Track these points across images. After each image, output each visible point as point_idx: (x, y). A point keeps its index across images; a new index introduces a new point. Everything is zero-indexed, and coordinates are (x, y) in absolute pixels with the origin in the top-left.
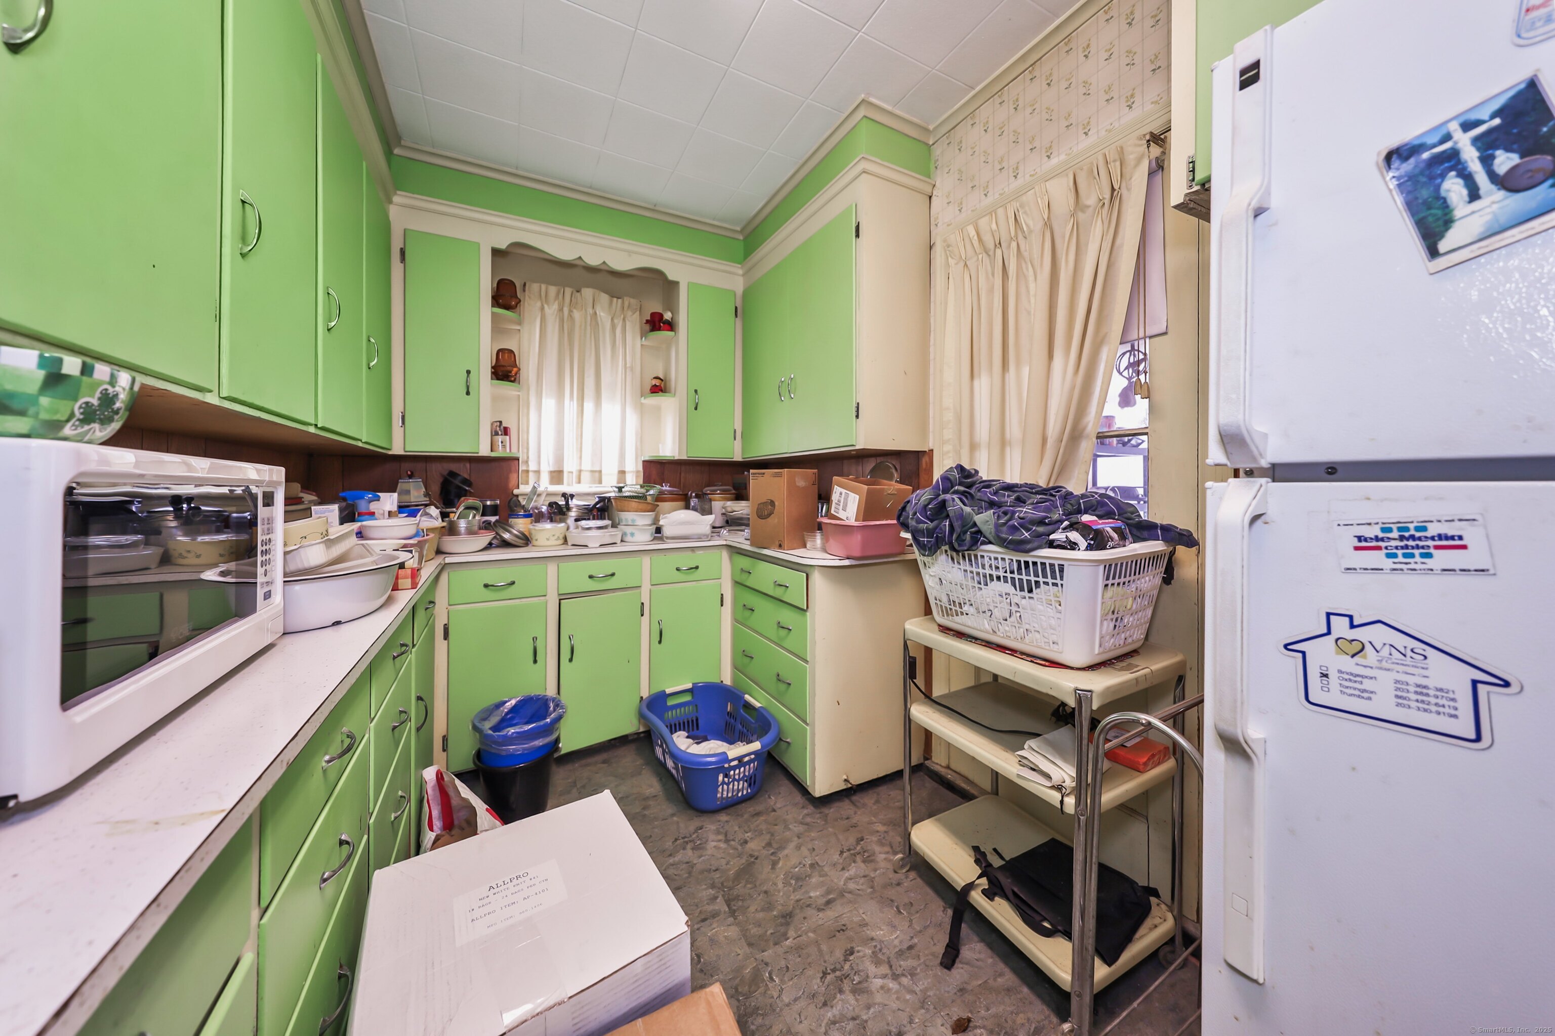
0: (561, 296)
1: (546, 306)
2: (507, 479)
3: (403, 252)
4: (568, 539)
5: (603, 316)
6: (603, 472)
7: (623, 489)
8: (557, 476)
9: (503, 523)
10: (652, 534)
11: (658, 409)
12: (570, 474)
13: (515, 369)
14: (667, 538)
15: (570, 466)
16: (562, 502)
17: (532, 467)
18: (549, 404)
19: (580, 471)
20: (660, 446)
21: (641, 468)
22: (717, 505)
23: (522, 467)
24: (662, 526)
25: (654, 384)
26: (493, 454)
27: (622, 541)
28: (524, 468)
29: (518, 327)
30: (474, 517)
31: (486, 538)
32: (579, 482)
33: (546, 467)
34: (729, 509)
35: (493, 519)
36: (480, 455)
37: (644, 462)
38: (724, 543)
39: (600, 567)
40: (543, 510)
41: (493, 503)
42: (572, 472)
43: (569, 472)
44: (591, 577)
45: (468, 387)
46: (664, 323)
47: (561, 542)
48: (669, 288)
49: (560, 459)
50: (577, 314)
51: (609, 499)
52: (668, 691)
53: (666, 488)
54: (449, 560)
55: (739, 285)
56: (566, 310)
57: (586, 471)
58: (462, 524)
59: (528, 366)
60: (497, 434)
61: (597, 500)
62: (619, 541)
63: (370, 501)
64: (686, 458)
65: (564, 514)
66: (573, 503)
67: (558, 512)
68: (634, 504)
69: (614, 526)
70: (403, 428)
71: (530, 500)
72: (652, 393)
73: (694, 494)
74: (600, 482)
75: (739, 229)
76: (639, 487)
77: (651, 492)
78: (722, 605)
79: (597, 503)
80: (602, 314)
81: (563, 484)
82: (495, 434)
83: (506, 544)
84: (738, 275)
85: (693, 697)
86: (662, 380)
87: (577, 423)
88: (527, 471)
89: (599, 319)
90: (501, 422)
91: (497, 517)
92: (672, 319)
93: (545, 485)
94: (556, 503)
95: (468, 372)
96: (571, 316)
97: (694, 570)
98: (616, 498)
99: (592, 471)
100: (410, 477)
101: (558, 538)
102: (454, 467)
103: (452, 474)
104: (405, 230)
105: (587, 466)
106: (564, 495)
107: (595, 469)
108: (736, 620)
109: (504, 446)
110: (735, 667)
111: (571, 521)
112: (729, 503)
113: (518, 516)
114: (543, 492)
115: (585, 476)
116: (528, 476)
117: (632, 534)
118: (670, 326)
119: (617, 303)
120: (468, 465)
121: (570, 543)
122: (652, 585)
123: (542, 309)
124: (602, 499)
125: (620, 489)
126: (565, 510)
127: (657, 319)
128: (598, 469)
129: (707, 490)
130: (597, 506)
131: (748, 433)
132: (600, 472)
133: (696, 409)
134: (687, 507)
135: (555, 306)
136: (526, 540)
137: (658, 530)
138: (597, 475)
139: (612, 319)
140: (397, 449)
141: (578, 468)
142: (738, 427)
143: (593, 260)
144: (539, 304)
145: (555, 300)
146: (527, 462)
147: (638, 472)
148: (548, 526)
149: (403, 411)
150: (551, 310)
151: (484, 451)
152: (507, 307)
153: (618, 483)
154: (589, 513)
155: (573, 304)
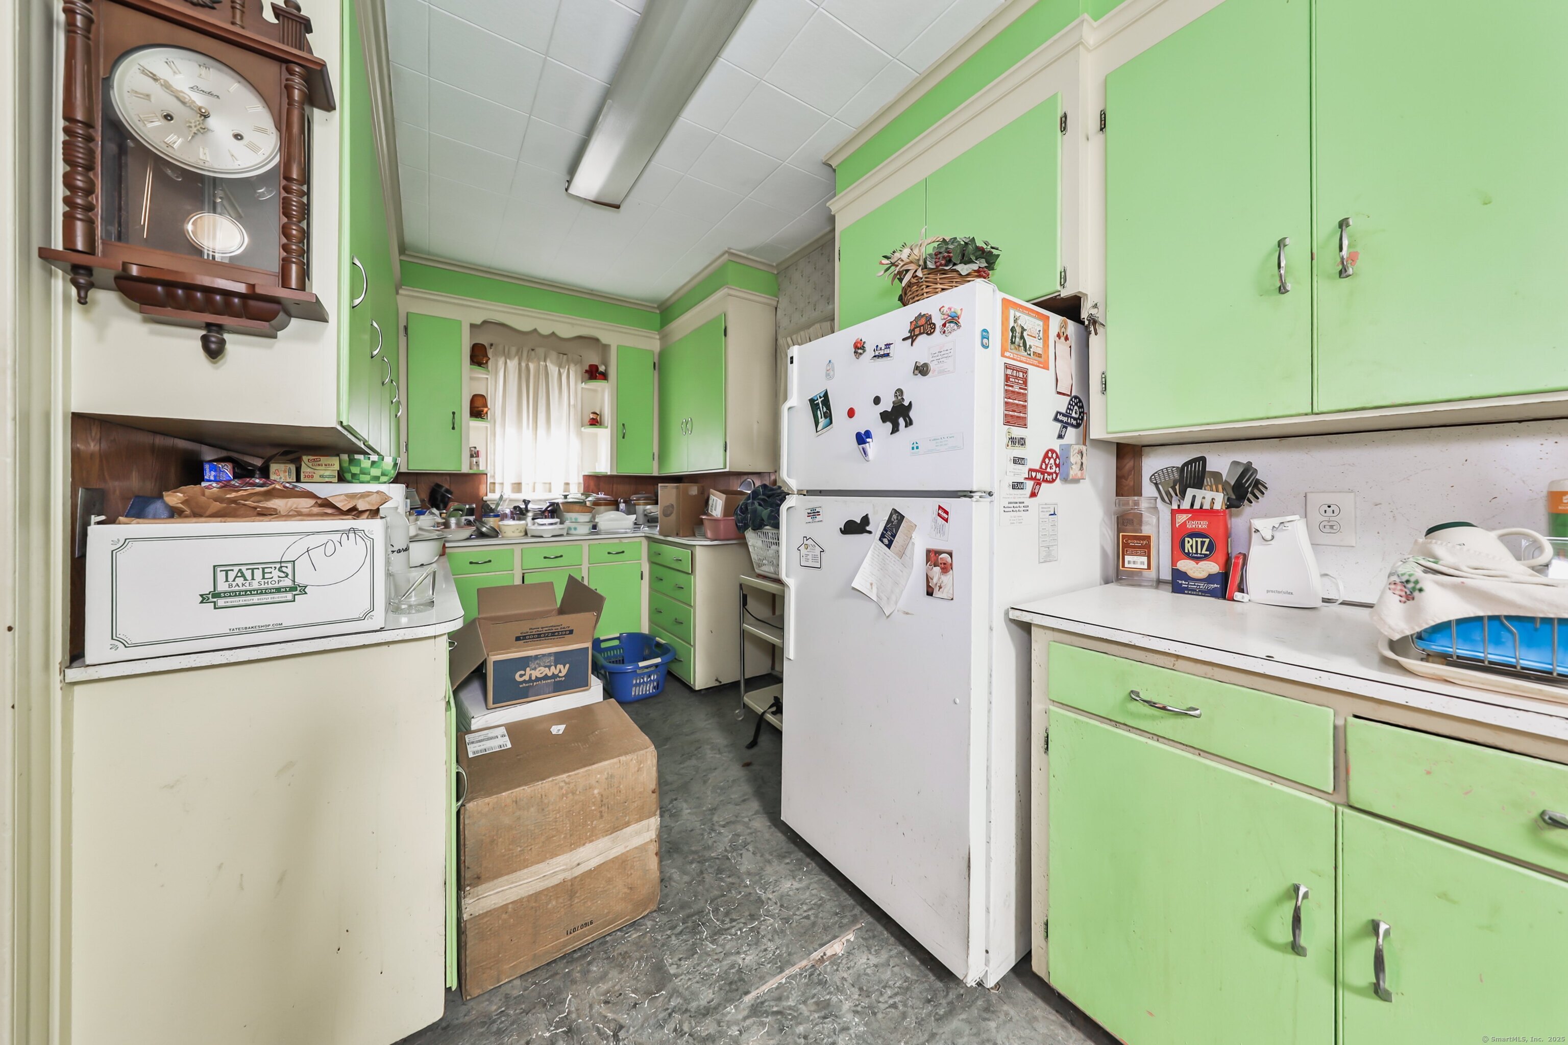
0: (520, 353)
1: (508, 361)
2: (478, 489)
3: (406, 328)
4: (528, 532)
5: (553, 369)
6: (553, 484)
7: (568, 497)
8: (518, 487)
9: (479, 520)
10: (589, 529)
11: (596, 435)
12: (527, 486)
13: (485, 410)
14: (602, 531)
15: (526, 480)
16: (523, 506)
17: (498, 480)
18: (511, 430)
19: (535, 483)
20: (597, 464)
21: (581, 481)
22: (640, 508)
23: (490, 480)
24: (597, 523)
25: (591, 418)
26: (471, 472)
27: (567, 534)
28: (492, 481)
29: (488, 378)
30: (459, 516)
31: (470, 531)
32: (535, 491)
33: (509, 480)
34: (649, 511)
35: (472, 518)
36: (462, 472)
37: (584, 476)
38: (643, 535)
39: (552, 551)
40: (507, 512)
41: (470, 507)
42: (529, 484)
43: (526, 484)
44: (545, 558)
45: (454, 424)
46: (599, 374)
47: (523, 534)
48: (604, 349)
49: (519, 474)
50: (532, 367)
51: (558, 504)
52: (602, 638)
53: (601, 496)
55: (655, 345)
56: (523, 364)
57: (540, 483)
58: (453, 521)
59: (495, 405)
61: (548, 504)
62: (565, 534)
64: (616, 474)
65: (524, 514)
66: (530, 506)
67: (520, 513)
68: (577, 507)
69: (562, 523)
70: (406, 454)
71: (498, 505)
72: (591, 425)
73: (622, 501)
74: (550, 491)
75: (656, 306)
76: (580, 495)
77: (590, 499)
78: (642, 579)
79: (548, 507)
80: (551, 366)
81: (521, 492)
82: (472, 456)
83: (482, 535)
84: (657, 339)
85: (620, 642)
86: (598, 415)
89: (549, 369)
90: (475, 447)
91: (474, 517)
92: (606, 370)
93: (508, 494)
94: (519, 507)
95: (454, 413)
96: (527, 367)
97: (621, 553)
98: (563, 503)
99: (544, 484)
101: (521, 532)
102: (440, 481)
103: (439, 486)
104: (407, 313)
105: (540, 479)
106: (524, 501)
107: (546, 482)
108: (652, 589)
109: (478, 465)
110: (651, 621)
111: (529, 519)
112: (648, 507)
113: (490, 516)
114: (507, 499)
115: (539, 487)
116: (494, 487)
117: (575, 529)
118: (604, 376)
119: (563, 358)
120: (451, 479)
121: (529, 535)
122: (588, 565)
123: (506, 363)
124: (552, 504)
125: (566, 497)
126: (524, 512)
127: (594, 370)
128: (549, 482)
129: (634, 497)
130: (549, 509)
131: (663, 456)
133: (624, 437)
134: (618, 509)
135: (516, 361)
136: (495, 533)
137: (594, 527)
138: (548, 486)
139: (559, 370)
140: (404, 468)
141: (533, 481)
142: (656, 450)
143: (545, 330)
144: (504, 359)
145: (515, 357)
146: (493, 477)
147: (579, 483)
148: (511, 522)
149: (406, 441)
150: (513, 364)
151: (465, 469)
152: (480, 364)
153: (564, 492)
154: (542, 514)
155: (529, 359)
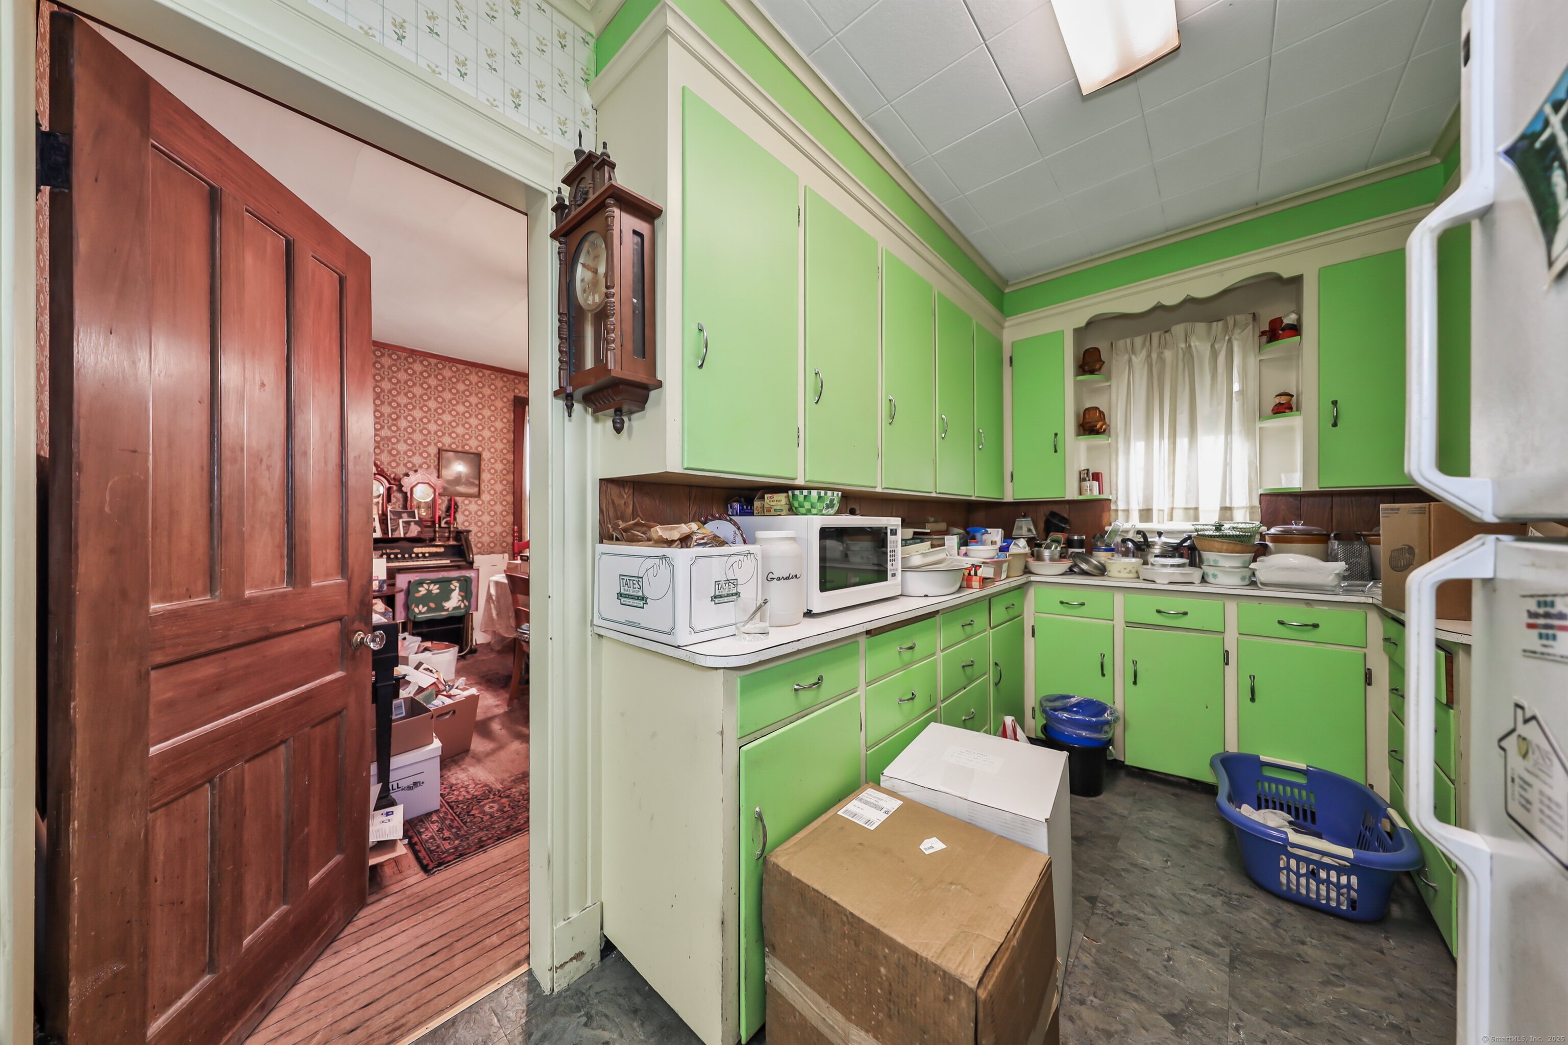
0: (1148, 343)
1: (1133, 357)
2: (1101, 517)
3: (1011, 359)
4: (1142, 574)
5: (1201, 347)
6: (1200, 509)
7: (1223, 528)
8: (1146, 514)
9: (1085, 555)
12: (1161, 512)
13: (1104, 423)
14: (1262, 584)
15: (1160, 504)
17: (1121, 506)
18: (1138, 447)
19: (1172, 509)
20: (1282, 475)
21: (1257, 502)
23: (1113, 507)
25: (1278, 402)
26: (1082, 497)
27: (1203, 581)
28: (1115, 508)
29: (1108, 384)
30: (1056, 548)
31: (1065, 565)
32: (1171, 520)
33: (1136, 507)
35: (1075, 551)
36: (1066, 499)
37: (1261, 495)
38: (1370, 601)
39: (1173, 604)
41: (1079, 538)
42: (1163, 511)
43: (1159, 510)
44: (1158, 611)
45: (1055, 446)
46: (1283, 329)
47: (1135, 575)
48: (1296, 285)
49: (1148, 497)
50: (1168, 354)
51: (1200, 537)
53: (1298, 526)
54: (1033, 578)
56: (1154, 356)
57: (1179, 508)
58: (1046, 553)
59: (1116, 419)
60: (1084, 480)
61: (1186, 537)
63: (983, 534)
64: (1318, 489)
66: (1160, 540)
70: (1012, 483)
71: (1113, 536)
72: (1275, 413)
73: (1335, 536)
74: (1195, 519)
79: (1185, 541)
80: (1197, 344)
81: (1152, 522)
82: (1082, 480)
83: (1084, 573)
86: (1290, 395)
87: (1169, 461)
88: (1117, 511)
89: (1194, 349)
90: (1088, 470)
91: (1079, 550)
92: (1295, 320)
93: (1134, 522)
94: (1130, 540)
95: (1054, 434)
96: (1161, 358)
97: (1310, 627)
98: (1210, 537)
99: (1186, 509)
100: (1024, 516)
101: (1130, 572)
102: (1056, 509)
103: (1053, 514)
104: (1015, 342)
105: (1180, 503)
106: (1154, 532)
107: (1189, 506)
109: (1091, 490)
110: (1392, 773)
111: (1150, 557)
113: (1099, 550)
114: (1130, 529)
115: (1178, 514)
116: (1118, 516)
117: (1217, 576)
118: (1295, 330)
119: (1218, 327)
120: (1067, 506)
121: (1141, 578)
122: (1240, 634)
123: (1130, 360)
124: (1191, 537)
125: (1219, 527)
127: (1276, 327)
128: (1193, 506)
130: (1183, 544)
132: (1196, 509)
133: (1335, 425)
135: (1144, 353)
136: (1102, 571)
138: (1192, 512)
139: (1212, 346)
140: (1008, 498)
141: (1171, 506)
143: (1174, 298)
144: (1126, 357)
145: (1142, 348)
146: (1116, 502)
148: (1125, 560)
149: (1012, 471)
150: (1139, 360)
151: (1071, 494)
152: (1092, 372)
153: (1219, 520)
154: (1174, 551)
155: (1162, 346)
